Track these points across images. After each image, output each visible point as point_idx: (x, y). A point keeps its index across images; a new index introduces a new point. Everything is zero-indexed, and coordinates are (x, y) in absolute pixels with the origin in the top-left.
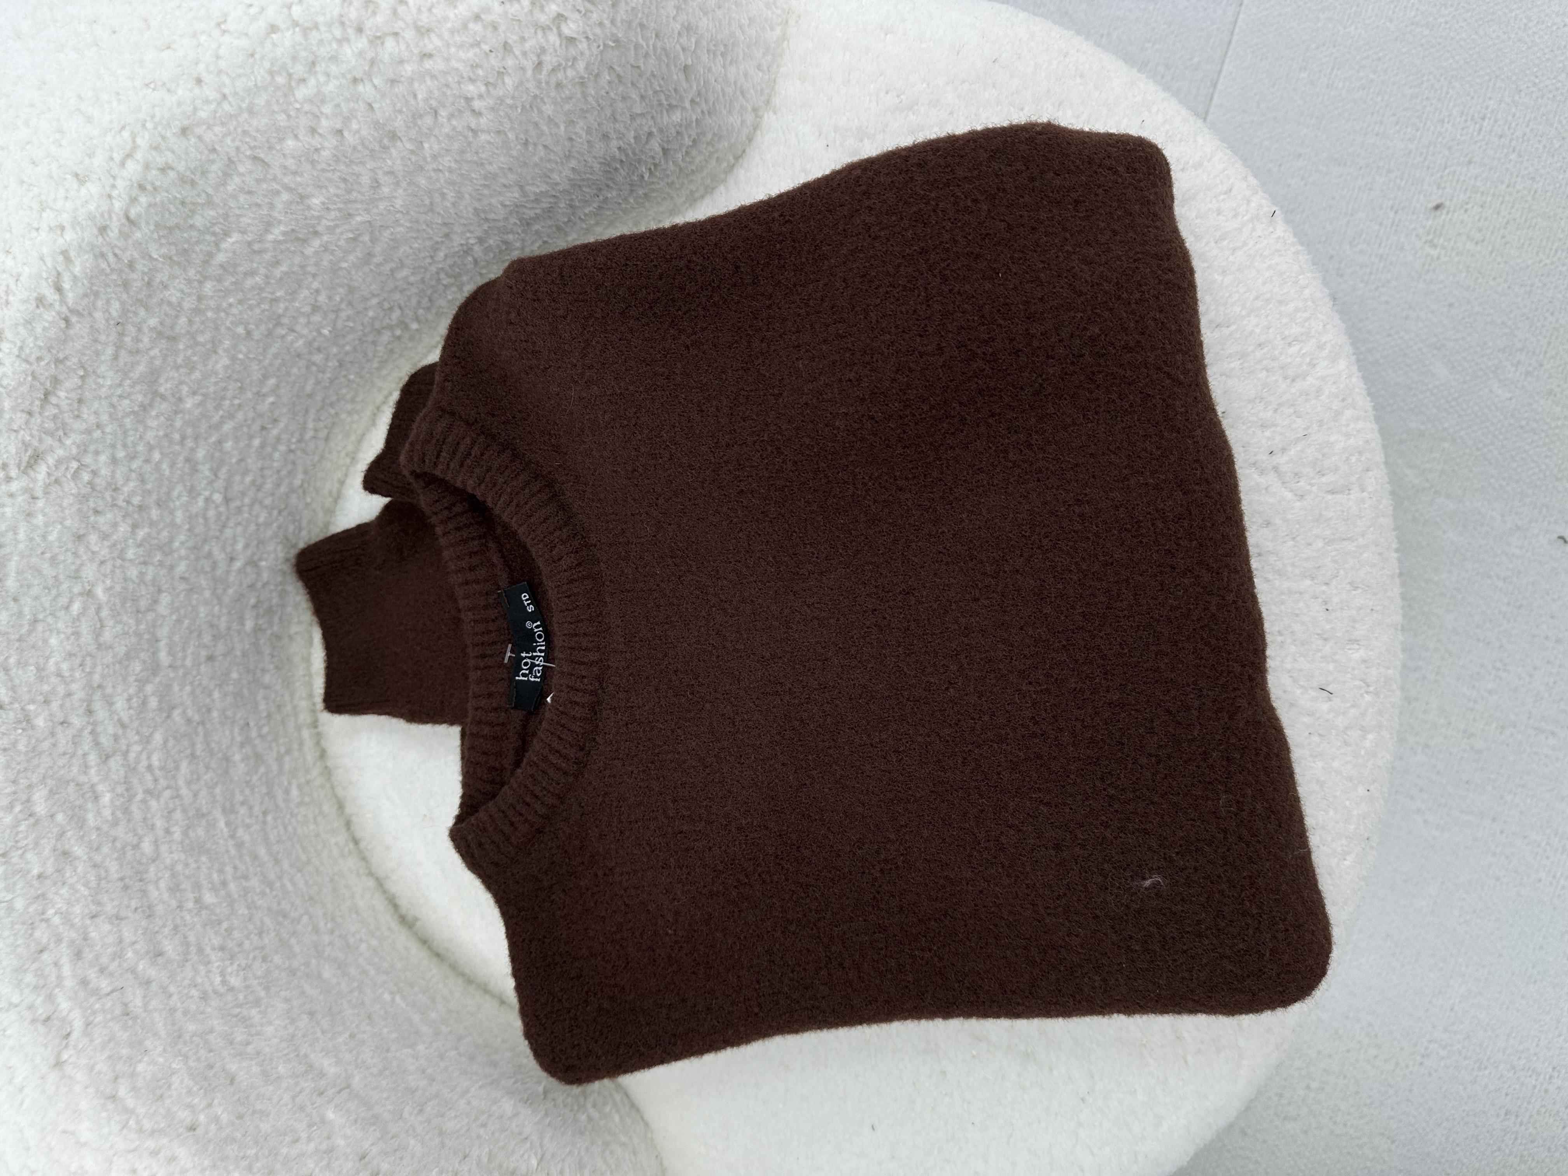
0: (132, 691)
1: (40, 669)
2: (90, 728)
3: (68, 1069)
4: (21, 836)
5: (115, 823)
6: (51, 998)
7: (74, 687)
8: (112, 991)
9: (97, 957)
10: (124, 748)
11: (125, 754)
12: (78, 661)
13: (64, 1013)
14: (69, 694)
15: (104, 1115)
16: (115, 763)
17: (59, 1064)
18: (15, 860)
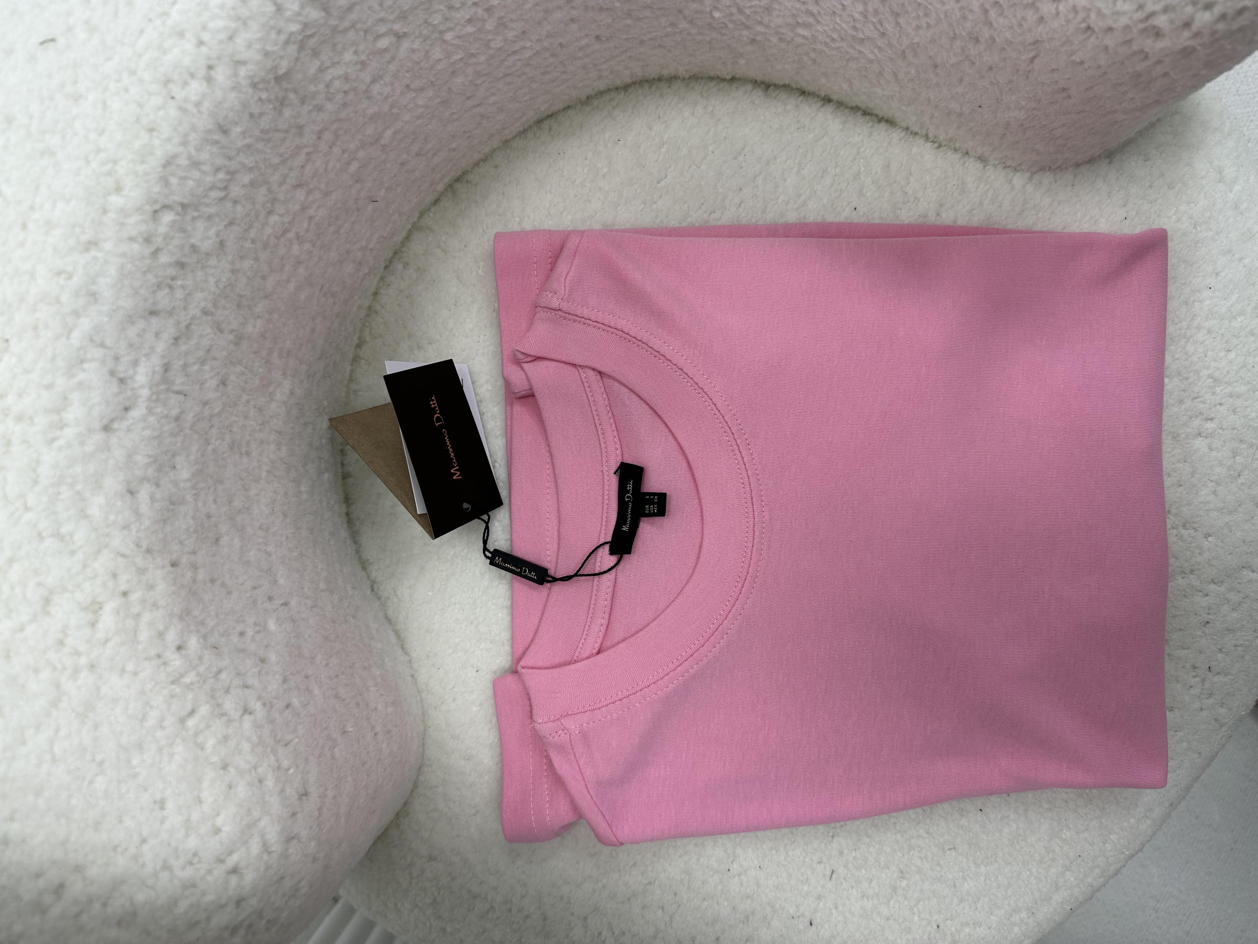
0: (352, 146)
1: (322, 70)
2: (310, 149)
3: (114, 440)
4: (207, 201)
5: (266, 246)
6: (135, 363)
7: (329, 106)
8: (179, 393)
9: (187, 354)
10: (311, 186)
11: (310, 192)
12: (347, 87)
13: (136, 386)
14: (319, 108)
15: (119, 503)
16: (300, 194)
17: (106, 429)
18: (188, 218)
